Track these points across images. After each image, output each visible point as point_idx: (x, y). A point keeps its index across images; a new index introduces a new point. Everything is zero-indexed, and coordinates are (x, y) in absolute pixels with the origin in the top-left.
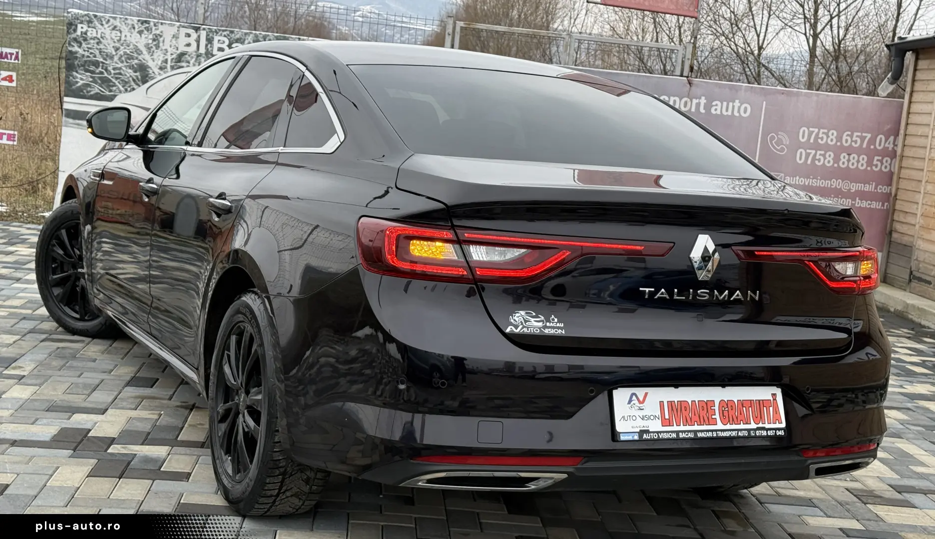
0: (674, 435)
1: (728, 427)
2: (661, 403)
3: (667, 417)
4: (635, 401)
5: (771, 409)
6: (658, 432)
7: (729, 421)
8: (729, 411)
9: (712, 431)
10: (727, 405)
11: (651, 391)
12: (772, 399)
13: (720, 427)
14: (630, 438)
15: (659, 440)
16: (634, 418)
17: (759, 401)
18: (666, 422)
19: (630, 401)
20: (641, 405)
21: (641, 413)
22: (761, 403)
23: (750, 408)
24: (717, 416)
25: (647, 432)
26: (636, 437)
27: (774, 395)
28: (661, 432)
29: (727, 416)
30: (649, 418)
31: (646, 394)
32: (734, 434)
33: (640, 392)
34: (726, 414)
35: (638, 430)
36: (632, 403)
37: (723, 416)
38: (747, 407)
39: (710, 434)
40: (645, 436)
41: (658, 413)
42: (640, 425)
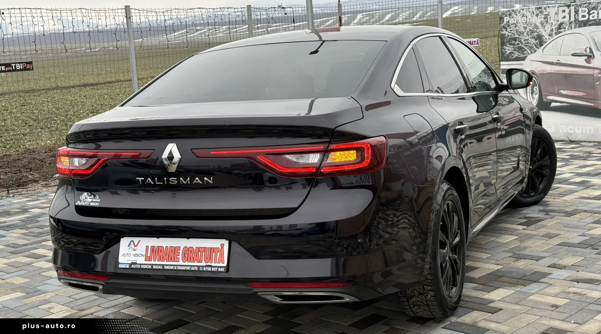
0: (150, 267)
1: (186, 263)
2: (147, 247)
3: (149, 255)
4: (132, 245)
5: (218, 254)
6: (140, 264)
7: (188, 260)
8: (189, 253)
9: (174, 265)
10: (188, 250)
11: (142, 239)
12: (220, 247)
13: (181, 263)
14: (124, 266)
15: (141, 269)
16: (130, 255)
17: (211, 248)
18: (148, 259)
19: (129, 245)
20: (135, 248)
21: (134, 252)
22: (212, 250)
23: (204, 253)
24: (180, 257)
25: (135, 263)
26: (128, 267)
27: (222, 245)
28: (142, 264)
29: (187, 257)
30: (138, 256)
31: (139, 241)
32: (188, 268)
33: (136, 240)
34: (186, 255)
35: (130, 262)
36: (130, 246)
37: (184, 257)
38: (202, 252)
39: (172, 268)
40: (133, 266)
41: (144, 253)
42: (132, 259)
